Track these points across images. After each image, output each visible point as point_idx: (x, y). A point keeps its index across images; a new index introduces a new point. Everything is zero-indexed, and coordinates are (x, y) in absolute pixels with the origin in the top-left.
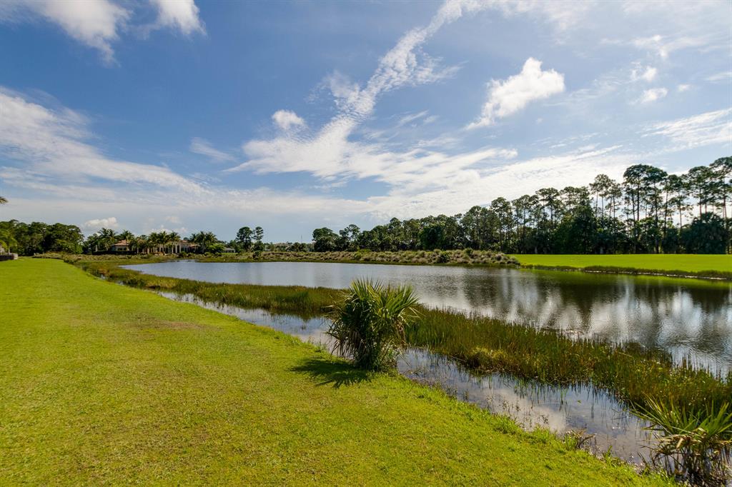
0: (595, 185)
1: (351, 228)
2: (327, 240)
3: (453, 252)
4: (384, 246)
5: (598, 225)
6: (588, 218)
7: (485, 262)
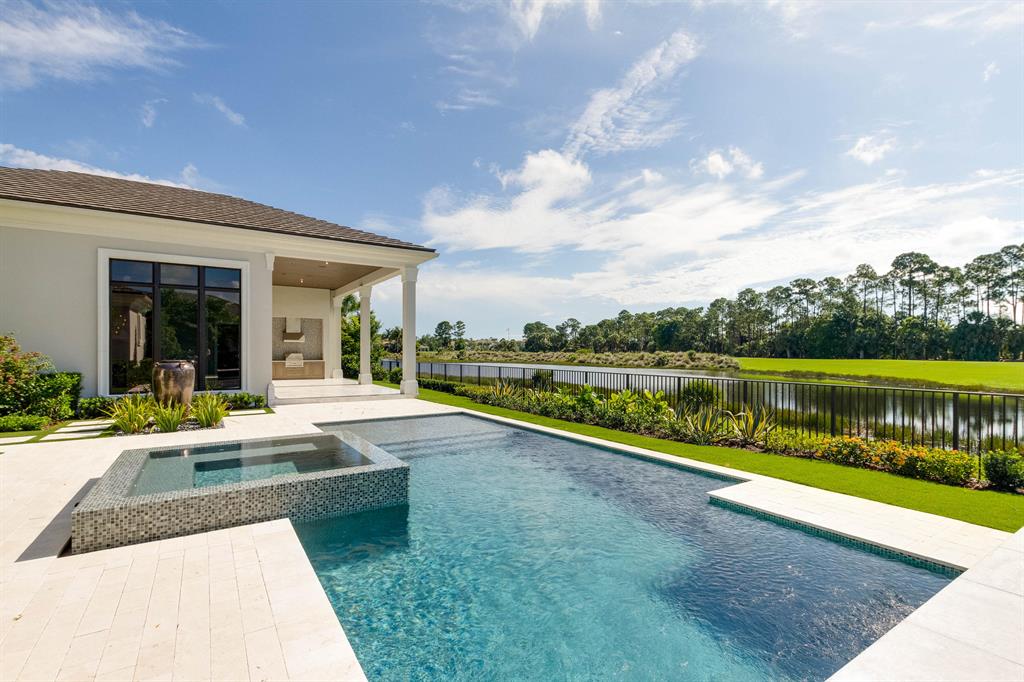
1: (570, 323)
2: (540, 338)
4: (612, 346)
5: (860, 324)
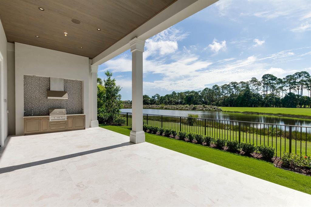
0: (251, 81)
1: (157, 95)
2: (147, 100)
3: (198, 106)
4: (170, 103)
5: (252, 96)
6: (249, 94)
7: (210, 110)
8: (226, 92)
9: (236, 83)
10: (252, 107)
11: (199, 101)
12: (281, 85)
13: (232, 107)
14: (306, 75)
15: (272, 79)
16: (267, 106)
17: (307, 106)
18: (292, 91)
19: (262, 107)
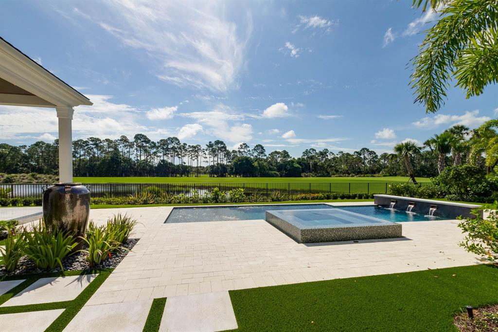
0: (121, 140)
5: (122, 161)
6: (117, 158)
8: (82, 153)
9: (98, 139)
10: (122, 176)
11: (22, 166)
12: (155, 150)
13: (93, 176)
14: (177, 142)
15: (145, 141)
16: (140, 175)
17: (178, 175)
18: (166, 158)
19: (135, 176)
